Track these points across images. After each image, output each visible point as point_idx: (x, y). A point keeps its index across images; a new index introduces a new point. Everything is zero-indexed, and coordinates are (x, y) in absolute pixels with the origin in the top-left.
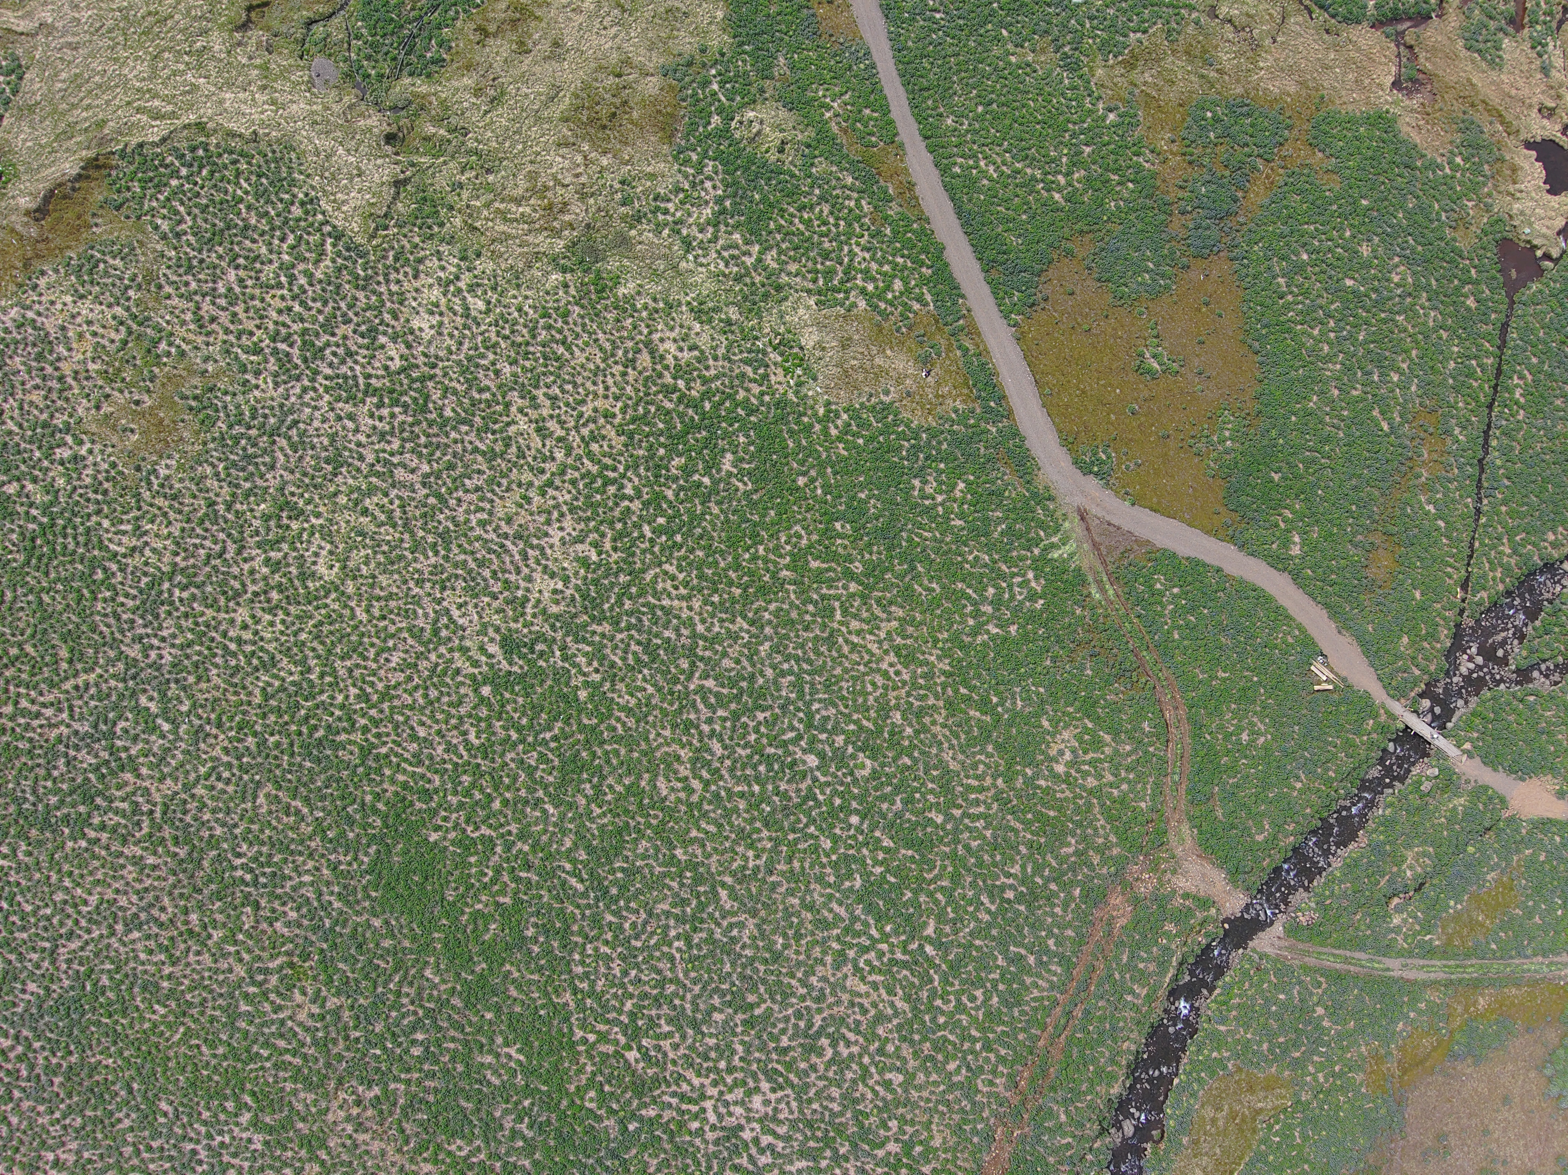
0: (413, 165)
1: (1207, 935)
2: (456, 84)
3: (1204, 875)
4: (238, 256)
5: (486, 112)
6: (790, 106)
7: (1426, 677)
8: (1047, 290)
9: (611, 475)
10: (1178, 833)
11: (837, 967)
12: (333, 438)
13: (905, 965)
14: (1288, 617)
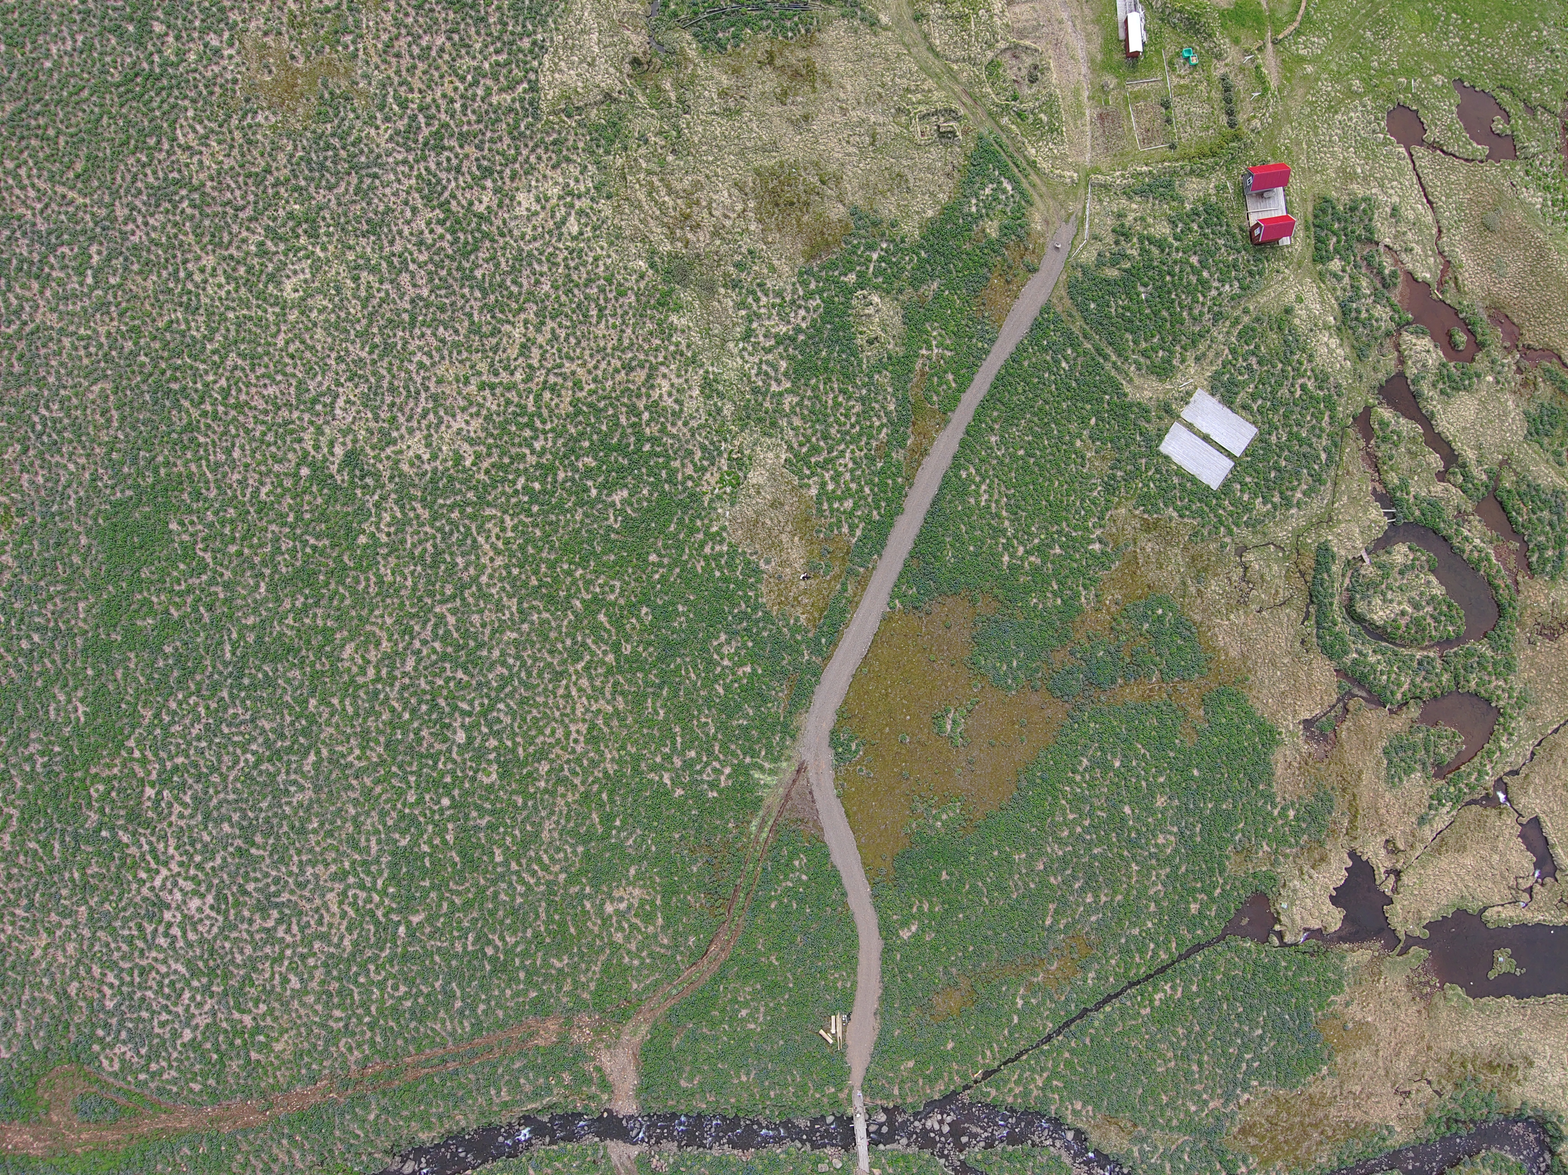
0: (631, 95)
1: (586, 1107)
2: (716, 73)
3: (624, 1069)
4: (457, 31)
5: (714, 113)
6: (907, 320)
7: (899, 1101)
8: (936, 608)
9: (538, 424)
10: (637, 1027)
11: (334, 877)
12: (389, 210)
13: (377, 923)
14: (854, 971)
